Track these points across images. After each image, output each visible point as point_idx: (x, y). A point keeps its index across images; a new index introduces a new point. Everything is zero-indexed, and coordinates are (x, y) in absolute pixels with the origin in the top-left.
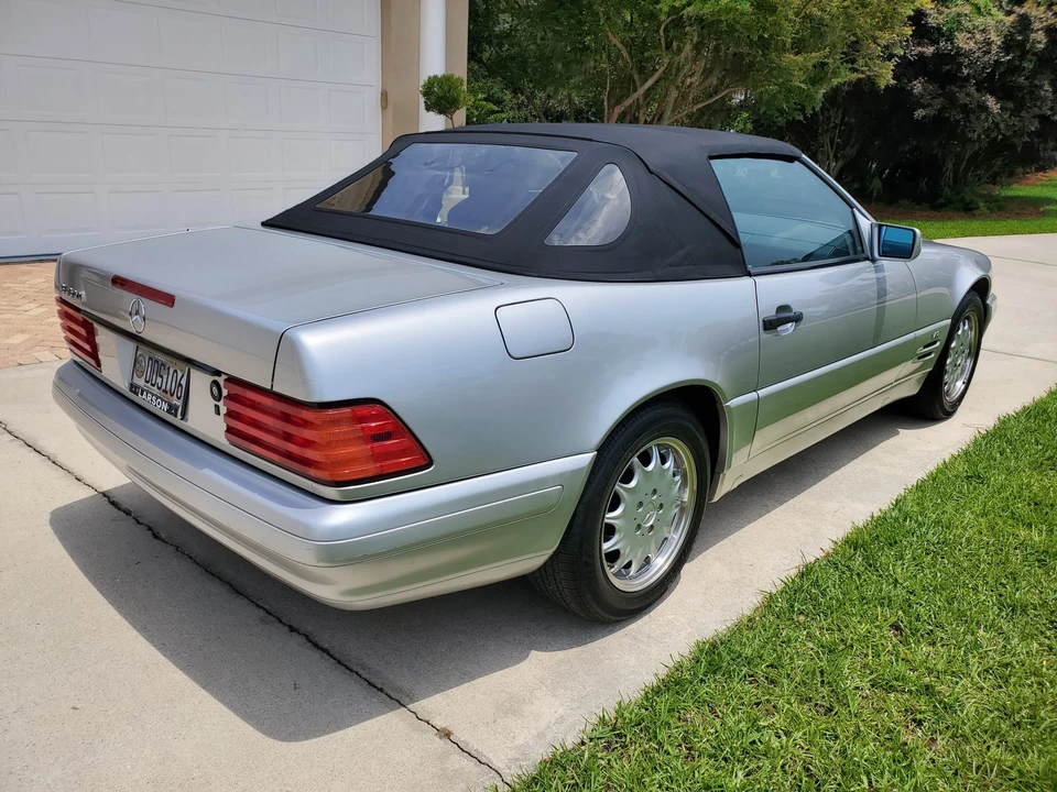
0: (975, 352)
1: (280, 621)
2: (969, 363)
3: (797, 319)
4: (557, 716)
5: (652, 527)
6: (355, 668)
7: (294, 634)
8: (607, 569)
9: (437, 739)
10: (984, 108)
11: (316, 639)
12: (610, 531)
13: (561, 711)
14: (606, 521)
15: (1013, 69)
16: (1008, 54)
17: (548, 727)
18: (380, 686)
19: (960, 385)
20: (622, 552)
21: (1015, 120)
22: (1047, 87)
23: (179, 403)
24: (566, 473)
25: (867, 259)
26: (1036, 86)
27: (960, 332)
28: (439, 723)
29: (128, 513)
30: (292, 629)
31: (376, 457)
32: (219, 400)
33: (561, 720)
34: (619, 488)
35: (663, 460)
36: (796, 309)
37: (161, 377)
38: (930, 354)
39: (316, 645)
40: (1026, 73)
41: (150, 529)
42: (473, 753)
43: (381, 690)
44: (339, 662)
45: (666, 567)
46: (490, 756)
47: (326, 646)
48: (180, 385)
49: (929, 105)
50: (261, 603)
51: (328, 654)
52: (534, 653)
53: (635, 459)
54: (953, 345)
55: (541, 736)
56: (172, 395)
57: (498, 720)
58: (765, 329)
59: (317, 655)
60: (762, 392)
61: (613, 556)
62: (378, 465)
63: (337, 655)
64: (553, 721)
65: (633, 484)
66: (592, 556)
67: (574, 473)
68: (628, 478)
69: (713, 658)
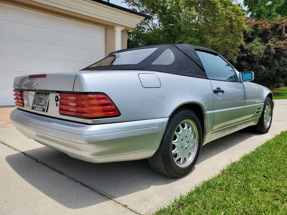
0: (271, 114)
1: (73, 180)
2: (270, 118)
3: (223, 92)
4: (161, 201)
5: (186, 148)
6: (96, 190)
7: (77, 183)
8: (174, 159)
9: (123, 208)
10: (261, 69)
11: (84, 184)
12: (174, 147)
13: (162, 200)
14: (173, 143)
15: (267, 59)
16: (266, 55)
17: (158, 204)
18: (104, 194)
19: (268, 124)
20: (178, 154)
21: (269, 71)
22: (277, 63)
23: (46, 108)
24: (161, 123)
25: (239, 82)
26: (274, 62)
27: (266, 108)
28: (123, 203)
29: (29, 156)
30: (77, 181)
31: (104, 111)
32: (57, 102)
33: (162, 202)
34: (176, 133)
35: (188, 128)
36: (222, 89)
37: (41, 102)
38: (259, 112)
39: (84, 185)
40: (271, 59)
41: (35, 160)
42: (134, 211)
43: (104, 195)
44: (91, 189)
45: (192, 160)
46: (140, 211)
47: (87, 185)
48: (47, 102)
49: (247, 68)
50: (67, 176)
51: (88, 187)
52: (152, 186)
53: (180, 125)
54: (265, 111)
55: (156, 206)
56: (44, 106)
57: (142, 202)
58: (214, 93)
59: (85, 187)
60: (215, 111)
61: (176, 155)
62: (105, 113)
63: (90, 187)
64: (160, 202)
65: (180, 132)
67: (163, 123)
68: (178, 130)
69: (208, 185)
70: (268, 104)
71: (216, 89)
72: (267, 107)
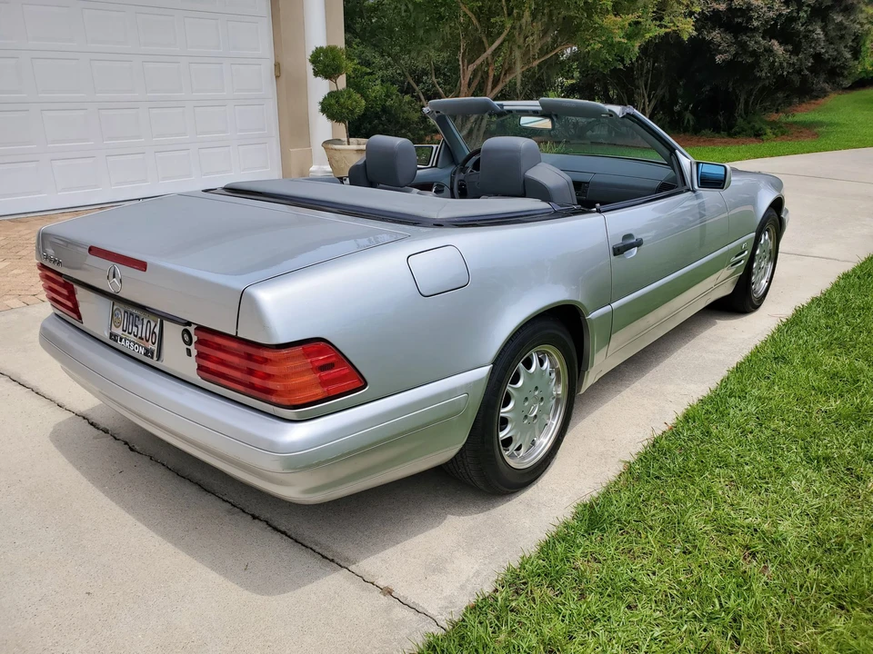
0: (774, 258)
1: (244, 511)
2: (770, 267)
3: (639, 244)
4: (474, 571)
5: (536, 416)
6: (309, 545)
7: (256, 521)
8: (503, 452)
9: (382, 596)
10: (769, 51)
11: (275, 524)
12: (504, 422)
13: (476, 567)
14: (501, 415)
15: (791, 19)
16: (788, 8)
17: (468, 580)
18: (331, 558)
19: (764, 283)
20: (514, 438)
21: (794, 59)
22: (819, 31)
23: (155, 348)
24: (470, 383)
25: (689, 190)
26: (810, 31)
27: (762, 242)
28: (382, 583)
29: (106, 431)
30: (254, 517)
31: (324, 383)
32: (190, 344)
33: (477, 574)
34: (509, 388)
35: (542, 363)
36: (637, 236)
37: (137, 326)
38: (740, 261)
39: (275, 529)
40: (803, 20)
41: (126, 443)
42: (411, 605)
43: (332, 561)
44: (296, 541)
45: (549, 445)
46: (425, 606)
47: (283, 529)
48: (154, 333)
49: (726, 52)
50: (225, 498)
51: (286, 535)
52: (449, 516)
53: (520, 364)
54: (758, 252)
55: (462, 587)
56: (147, 341)
57: (428, 577)
58: (615, 255)
59: (277, 536)
60: (615, 305)
61: (508, 442)
62: (325, 389)
63: (293, 536)
64: (471, 575)
65: (520, 383)
66: (492, 444)
67: (476, 383)
68: (515, 381)
70: (768, 230)
71: (618, 241)
72: (765, 237)
